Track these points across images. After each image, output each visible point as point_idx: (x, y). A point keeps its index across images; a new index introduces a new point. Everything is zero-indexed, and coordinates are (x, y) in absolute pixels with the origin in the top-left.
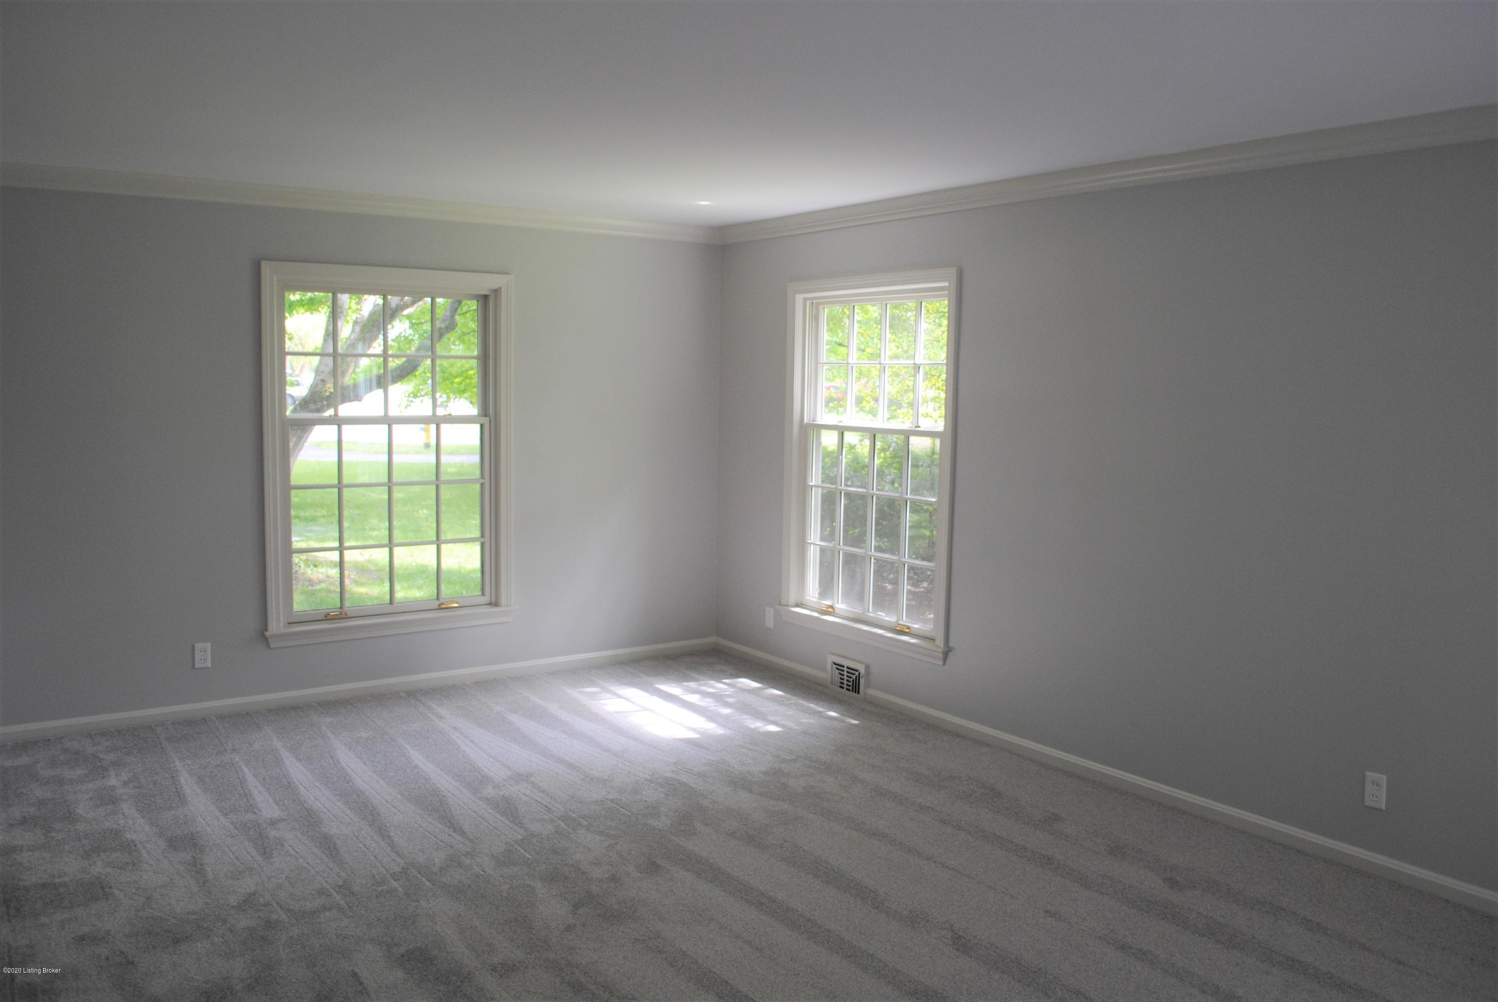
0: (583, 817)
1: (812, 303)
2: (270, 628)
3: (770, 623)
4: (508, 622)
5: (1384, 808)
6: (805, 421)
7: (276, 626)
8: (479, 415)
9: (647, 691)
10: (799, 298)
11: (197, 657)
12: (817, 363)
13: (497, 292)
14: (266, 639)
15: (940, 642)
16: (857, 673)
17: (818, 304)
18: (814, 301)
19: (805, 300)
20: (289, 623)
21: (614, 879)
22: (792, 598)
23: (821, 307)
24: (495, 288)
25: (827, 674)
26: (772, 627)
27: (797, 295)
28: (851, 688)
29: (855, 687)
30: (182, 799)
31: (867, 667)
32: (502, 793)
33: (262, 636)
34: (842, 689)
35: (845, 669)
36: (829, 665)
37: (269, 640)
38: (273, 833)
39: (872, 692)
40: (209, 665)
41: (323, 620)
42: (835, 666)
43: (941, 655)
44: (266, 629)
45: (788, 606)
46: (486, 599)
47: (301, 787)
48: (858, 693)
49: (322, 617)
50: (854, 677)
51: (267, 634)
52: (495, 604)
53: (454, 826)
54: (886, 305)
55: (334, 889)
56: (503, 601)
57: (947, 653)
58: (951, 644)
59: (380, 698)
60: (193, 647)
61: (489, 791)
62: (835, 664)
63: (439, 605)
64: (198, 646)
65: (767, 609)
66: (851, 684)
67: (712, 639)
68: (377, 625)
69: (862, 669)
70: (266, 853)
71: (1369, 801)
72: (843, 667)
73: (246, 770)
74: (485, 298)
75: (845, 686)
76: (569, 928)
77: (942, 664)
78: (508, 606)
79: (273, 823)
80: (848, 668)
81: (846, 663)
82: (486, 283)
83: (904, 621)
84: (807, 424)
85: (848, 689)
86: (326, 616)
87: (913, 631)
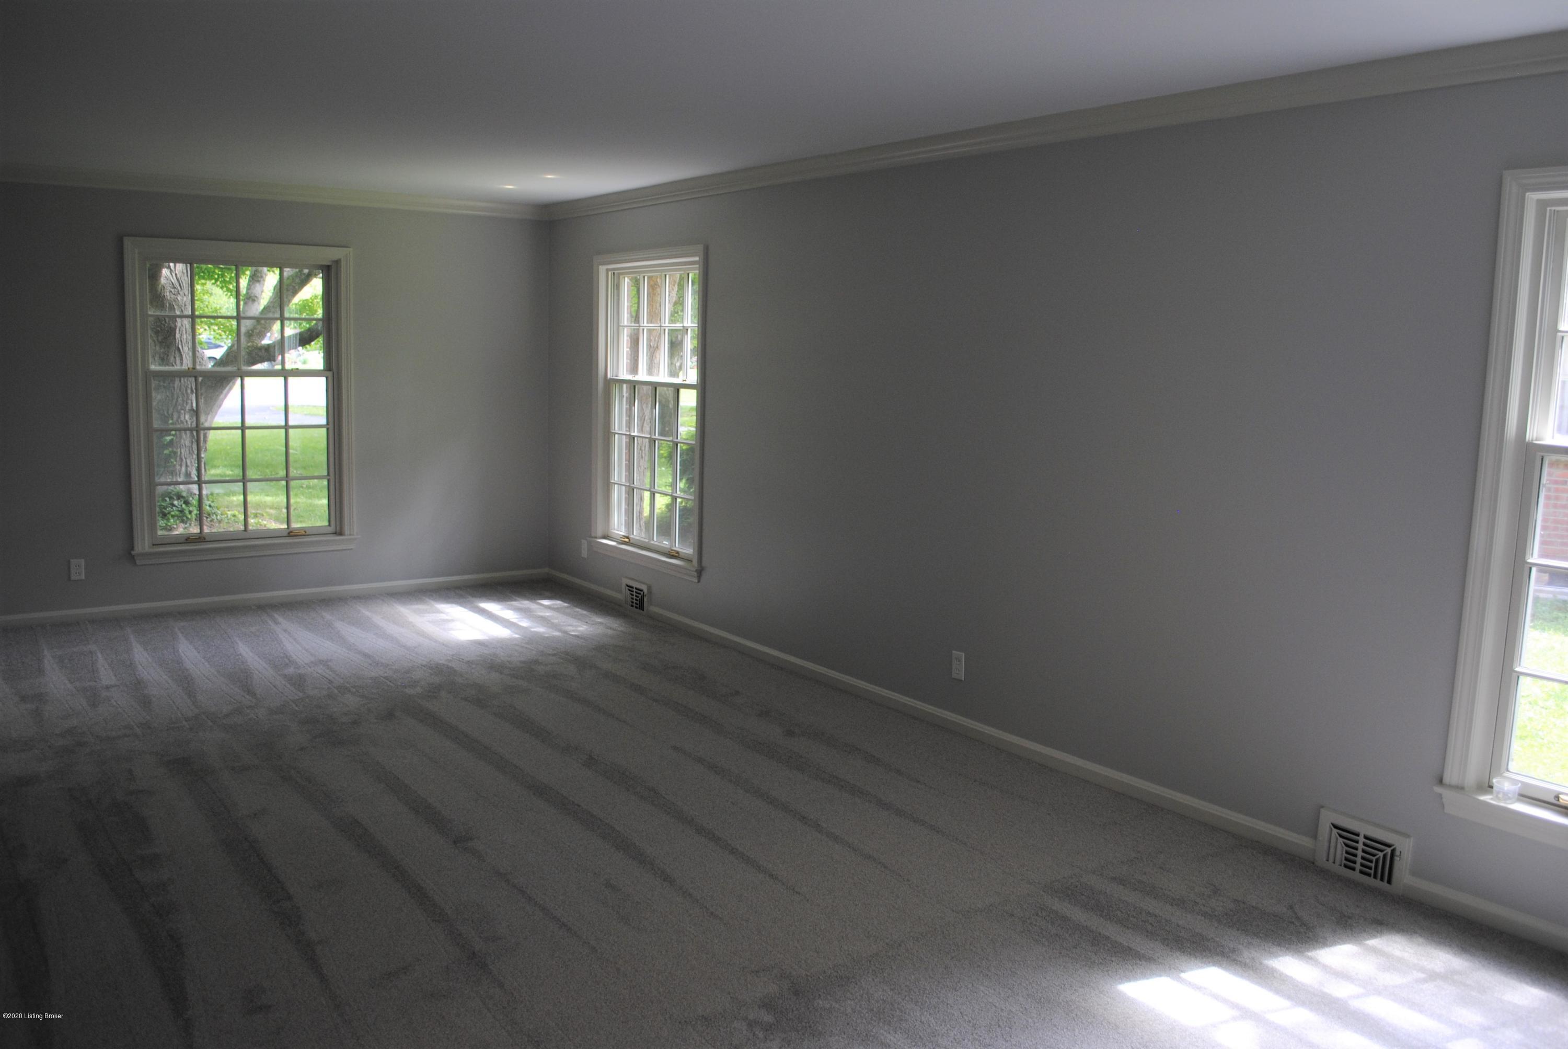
0: (354, 687)
1: (614, 273)
2: (136, 548)
3: (585, 554)
4: (351, 549)
5: (963, 679)
6: (609, 376)
7: (142, 545)
8: (324, 370)
9: (465, 607)
10: (602, 269)
11: (73, 571)
12: (619, 326)
13: (337, 262)
14: (132, 557)
15: (695, 562)
16: (642, 593)
17: (619, 274)
18: (616, 272)
19: (608, 270)
20: (153, 545)
21: (355, 723)
22: (600, 532)
23: (621, 277)
24: (336, 259)
25: (622, 596)
26: (586, 557)
27: (600, 267)
28: (638, 606)
29: (641, 606)
30: (41, 672)
31: (649, 588)
32: (299, 672)
33: (129, 555)
34: (632, 608)
35: (634, 590)
36: (624, 586)
37: (135, 558)
38: (104, 694)
39: (654, 609)
40: (84, 578)
41: (184, 543)
42: (627, 588)
43: (696, 573)
44: (132, 549)
45: (596, 538)
46: (331, 529)
47: (140, 666)
48: (643, 610)
49: (183, 540)
50: (640, 596)
51: (133, 553)
52: (339, 532)
53: (249, 691)
54: (666, 275)
55: (137, 726)
56: (346, 530)
57: (700, 572)
58: (704, 564)
59: (233, 610)
60: (69, 562)
61: (291, 670)
62: (627, 585)
63: (289, 533)
64: (74, 562)
65: (583, 541)
66: (638, 602)
67: (546, 570)
68: (232, 548)
69: (644, 588)
70: (94, 705)
71: (954, 676)
72: (633, 588)
73: (99, 655)
74: (329, 267)
75: (634, 605)
76: (302, 749)
77: (697, 581)
78: (350, 535)
79: (108, 688)
80: (636, 589)
81: (635, 585)
82: (328, 255)
83: (677, 547)
84: (610, 379)
85: (636, 607)
86: (186, 540)
87: (681, 555)
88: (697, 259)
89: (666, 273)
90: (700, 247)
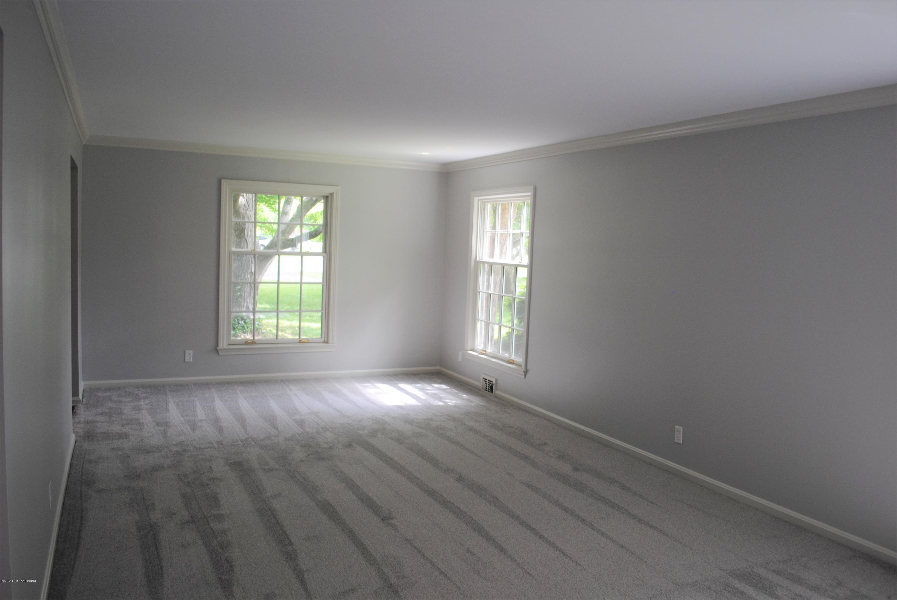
0: (331, 428)
1: (482, 202)
2: (219, 346)
3: (460, 359)
4: (332, 351)
5: (681, 443)
6: (477, 259)
7: (223, 344)
8: (322, 252)
9: (393, 386)
10: (476, 199)
11: (186, 356)
12: (484, 231)
13: (332, 194)
14: (217, 351)
15: (523, 367)
16: (492, 383)
17: (485, 202)
18: (483, 201)
19: (479, 200)
20: (229, 344)
21: (330, 448)
22: (469, 347)
23: (486, 204)
24: (332, 192)
25: (480, 384)
26: (461, 361)
27: (475, 198)
28: (489, 390)
29: (491, 390)
30: (167, 410)
31: (496, 380)
32: (302, 418)
33: (216, 349)
34: (486, 391)
35: (488, 381)
36: (482, 379)
37: (219, 351)
38: (199, 424)
39: (498, 392)
40: (192, 361)
41: (245, 344)
42: (484, 380)
43: (523, 373)
44: (218, 346)
45: (467, 350)
46: (322, 340)
47: (218, 410)
48: (492, 393)
49: (244, 343)
50: (491, 385)
51: (218, 348)
52: (326, 342)
53: (275, 427)
54: (511, 203)
55: (215, 443)
56: (330, 341)
57: (526, 372)
58: (529, 368)
59: (267, 382)
60: (185, 352)
61: (297, 417)
62: (484, 378)
63: (300, 341)
64: (187, 352)
65: (459, 352)
66: (489, 388)
67: (438, 367)
68: (269, 348)
69: (494, 380)
70: (194, 430)
71: (676, 441)
72: (487, 380)
73: (198, 403)
74: (327, 197)
75: (487, 390)
76: (302, 461)
77: (524, 378)
78: (332, 343)
79: (201, 421)
80: (489, 380)
81: (488, 378)
82: (327, 190)
83: (513, 357)
84: (478, 261)
85: (488, 391)
86: (246, 342)
87: (515, 362)
88: (530, 194)
89: (511, 202)
90: (532, 188)
